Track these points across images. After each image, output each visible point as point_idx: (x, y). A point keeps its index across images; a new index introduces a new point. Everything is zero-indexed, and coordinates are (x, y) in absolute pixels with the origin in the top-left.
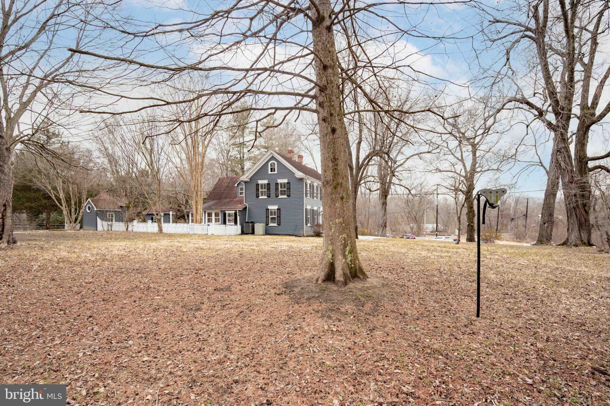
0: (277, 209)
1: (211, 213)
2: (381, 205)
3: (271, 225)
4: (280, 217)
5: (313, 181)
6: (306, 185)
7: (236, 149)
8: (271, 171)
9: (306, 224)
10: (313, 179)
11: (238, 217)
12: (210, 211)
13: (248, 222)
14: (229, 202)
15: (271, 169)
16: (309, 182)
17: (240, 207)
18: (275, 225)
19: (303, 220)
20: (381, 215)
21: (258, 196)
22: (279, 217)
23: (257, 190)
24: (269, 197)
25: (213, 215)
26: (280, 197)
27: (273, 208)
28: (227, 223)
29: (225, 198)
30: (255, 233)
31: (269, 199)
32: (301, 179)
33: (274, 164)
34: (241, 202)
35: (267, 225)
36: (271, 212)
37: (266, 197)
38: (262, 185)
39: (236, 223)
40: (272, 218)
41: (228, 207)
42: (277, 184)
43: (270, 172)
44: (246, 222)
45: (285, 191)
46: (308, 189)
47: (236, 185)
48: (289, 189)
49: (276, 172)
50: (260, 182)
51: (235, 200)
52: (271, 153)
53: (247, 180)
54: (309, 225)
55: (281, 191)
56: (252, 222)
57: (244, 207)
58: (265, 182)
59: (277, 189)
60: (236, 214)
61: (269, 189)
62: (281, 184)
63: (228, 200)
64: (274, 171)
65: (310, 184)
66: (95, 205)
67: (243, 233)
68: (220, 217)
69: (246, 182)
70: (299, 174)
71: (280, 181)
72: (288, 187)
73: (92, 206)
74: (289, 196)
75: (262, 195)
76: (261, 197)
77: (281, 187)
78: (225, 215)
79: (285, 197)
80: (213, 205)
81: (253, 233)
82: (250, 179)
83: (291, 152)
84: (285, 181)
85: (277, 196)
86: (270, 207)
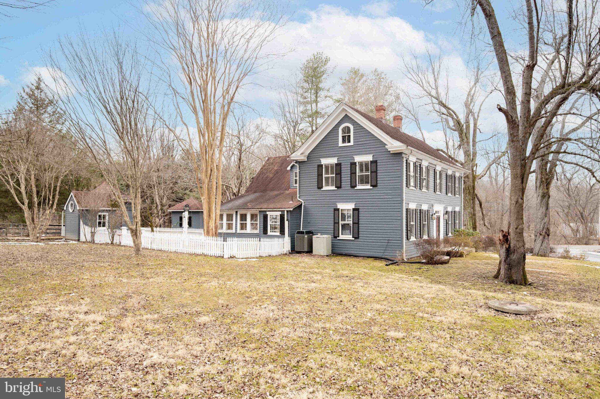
0: (354, 210)
1: (246, 215)
2: (539, 198)
3: (341, 237)
4: (358, 223)
5: (420, 157)
6: (408, 164)
7: (307, 119)
8: (344, 141)
9: (408, 238)
10: (421, 155)
11: (286, 223)
12: (243, 212)
13: (302, 233)
14: (277, 196)
15: (344, 137)
16: (412, 159)
17: (291, 205)
18: (350, 237)
19: (402, 230)
20: (540, 214)
21: (320, 187)
22: (356, 223)
23: (320, 175)
24: (339, 187)
25: (249, 217)
26: (359, 187)
27: (346, 207)
28: (269, 233)
29: (271, 190)
30: (314, 252)
31: (340, 191)
32: (399, 155)
33: (349, 128)
34: (293, 196)
35: (335, 237)
36: (343, 215)
37: (333, 188)
38: (327, 167)
39: (282, 232)
40: (344, 226)
41: (271, 206)
42: (353, 164)
43: (341, 144)
44: (299, 233)
45: (367, 176)
46: (412, 174)
47: (289, 168)
48: (375, 172)
49: (352, 143)
50: (325, 161)
51: (287, 192)
52: (344, 110)
53: (303, 158)
54: (413, 239)
55: (361, 177)
56: (308, 233)
57: (296, 204)
58: (334, 161)
59: (353, 173)
60: (282, 217)
61: (339, 173)
62: (361, 164)
63: (276, 193)
64: (349, 142)
65: (415, 164)
66: (78, 202)
67: (294, 251)
68: (258, 222)
69: (300, 163)
70: (394, 145)
71: (358, 159)
72: (374, 169)
73: (75, 203)
74: (374, 186)
75: (327, 184)
76: (325, 188)
77: (361, 170)
78: (265, 217)
79: (368, 187)
80: (251, 201)
81: (310, 251)
82: (308, 157)
83: (380, 109)
84: (369, 158)
85: (353, 186)
86: (340, 206)
